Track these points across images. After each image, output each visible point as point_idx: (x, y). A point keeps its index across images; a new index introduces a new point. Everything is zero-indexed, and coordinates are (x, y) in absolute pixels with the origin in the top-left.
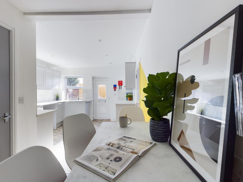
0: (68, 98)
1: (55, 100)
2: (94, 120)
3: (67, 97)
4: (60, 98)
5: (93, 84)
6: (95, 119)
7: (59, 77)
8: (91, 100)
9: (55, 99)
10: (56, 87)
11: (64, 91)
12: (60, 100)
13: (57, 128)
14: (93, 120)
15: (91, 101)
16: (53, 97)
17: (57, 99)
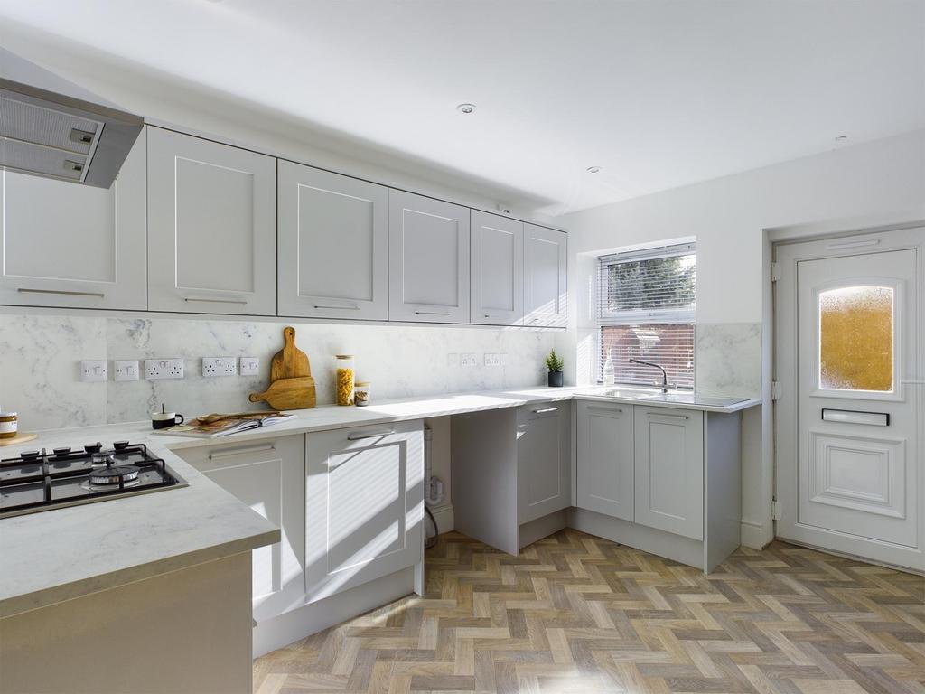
0: (610, 378)
1: (541, 384)
2: (779, 545)
3: (606, 367)
4: (567, 371)
5: (774, 283)
6: (783, 533)
7: (560, 259)
8: (754, 401)
9: (544, 380)
10: (536, 312)
11: (590, 337)
12: (567, 384)
13: (521, 551)
14: (767, 538)
15: (758, 407)
16: (533, 368)
17: (554, 375)
